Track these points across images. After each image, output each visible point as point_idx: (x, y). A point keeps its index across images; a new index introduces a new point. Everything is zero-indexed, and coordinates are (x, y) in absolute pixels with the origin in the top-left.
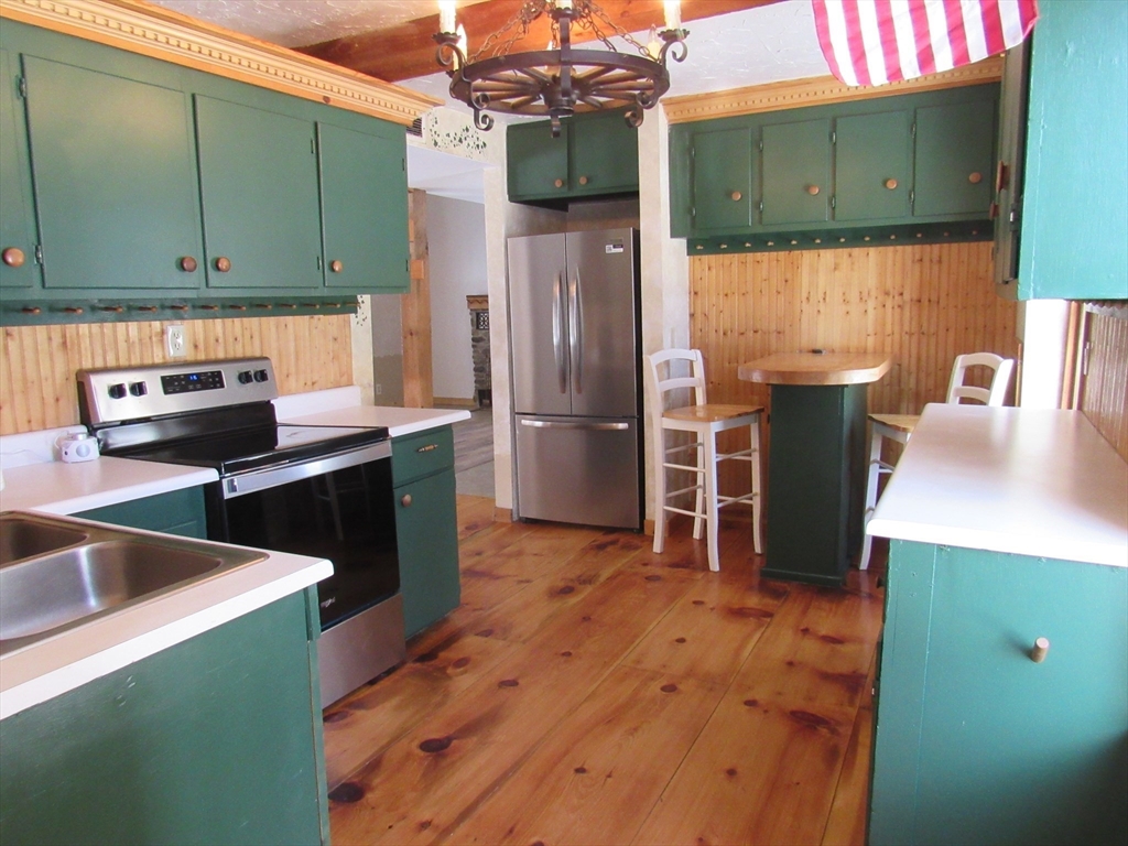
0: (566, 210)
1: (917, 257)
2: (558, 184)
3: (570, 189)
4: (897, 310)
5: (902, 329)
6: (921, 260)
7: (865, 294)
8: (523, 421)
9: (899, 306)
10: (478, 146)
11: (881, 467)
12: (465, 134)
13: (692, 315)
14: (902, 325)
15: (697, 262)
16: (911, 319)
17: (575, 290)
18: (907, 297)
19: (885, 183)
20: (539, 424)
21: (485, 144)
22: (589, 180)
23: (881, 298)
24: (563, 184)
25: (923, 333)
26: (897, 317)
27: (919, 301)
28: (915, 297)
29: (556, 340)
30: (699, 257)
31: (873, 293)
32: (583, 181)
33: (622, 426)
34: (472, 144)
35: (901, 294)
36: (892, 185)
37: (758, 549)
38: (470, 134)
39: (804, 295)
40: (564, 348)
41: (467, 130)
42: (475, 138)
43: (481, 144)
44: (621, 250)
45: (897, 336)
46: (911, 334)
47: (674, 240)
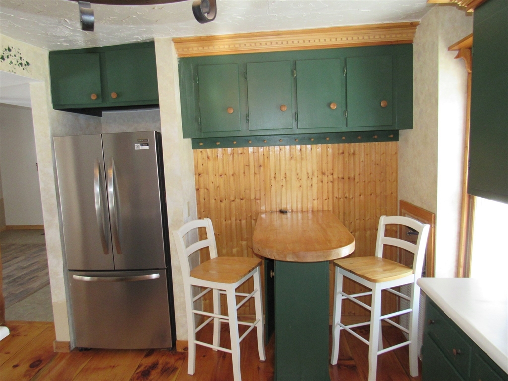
0: (101, 115)
1: (341, 151)
2: (94, 97)
3: (103, 100)
4: (330, 184)
5: (333, 195)
6: (343, 153)
7: (310, 174)
8: (74, 276)
9: (331, 182)
10: (21, 64)
11: (343, 296)
12: (8, 52)
13: (198, 190)
14: (333, 193)
15: (200, 154)
16: (339, 189)
17: (112, 173)
18: (336, 176)
19: (329, 105)
20: (87, 279)
21: (28, 63)
22: (118, 95)
23: (320, 176)
24: (98, 97)
25: (346, 198)
26: (331, 189)
27: (343, 178)
28: (341, 176)
29: (97, 206)
30: (200, 150)
31: (316, 174)
32: (113, 95)
33: (155, 276)
34: (15, 62)
35: (333, 174)
36: (333, 106)
37: (262, 357)
38: (13, 53)
39: (273, 175)
40: (105, 215)
41: (10, 50)
42: (18, 57)
43: (24, 62)
44: (147, 148)
45: (331, 200)
46: (339, 199)
47: (185, 139)
